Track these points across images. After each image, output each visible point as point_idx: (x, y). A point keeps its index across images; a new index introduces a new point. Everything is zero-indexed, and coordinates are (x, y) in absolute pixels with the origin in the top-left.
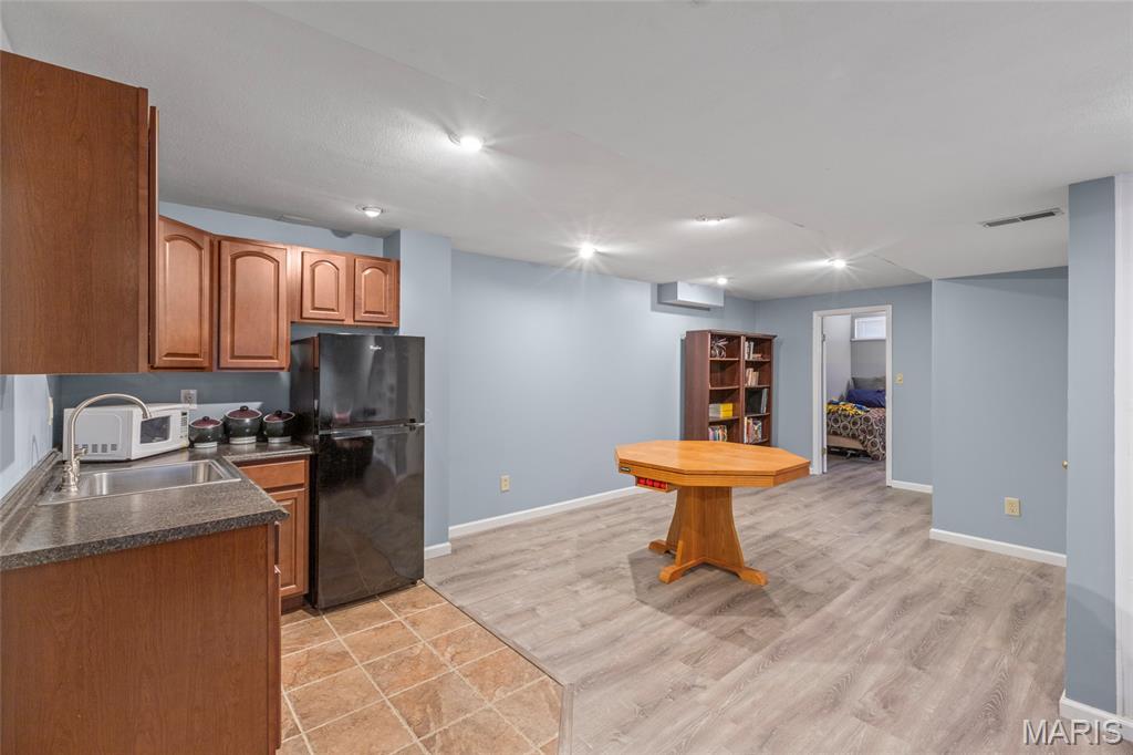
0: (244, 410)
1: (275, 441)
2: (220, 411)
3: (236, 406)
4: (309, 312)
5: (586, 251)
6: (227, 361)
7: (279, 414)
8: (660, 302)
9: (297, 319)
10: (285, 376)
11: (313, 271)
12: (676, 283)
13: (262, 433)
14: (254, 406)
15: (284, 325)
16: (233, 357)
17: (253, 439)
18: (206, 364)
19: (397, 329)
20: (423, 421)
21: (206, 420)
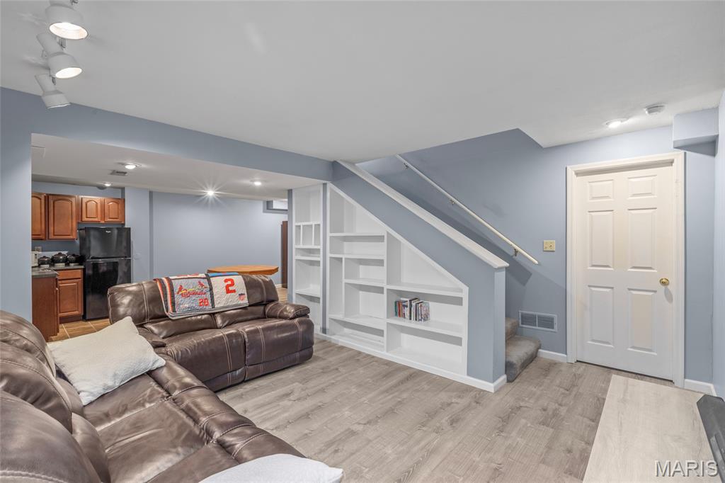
0: (60, 254)
1: (72, 265)
2: (50, 254)
3: (57, 253)
4: (85, 219)
5: (210, 193)
6: (51, 236)
7: (74, 255)
8: (268, 209)
9: (80, 221)
10: (78, 242)
11: (86, 205)
12: (272, 201)
13: (67, 261)
14: (65, 253)
15: (74, 224)
16: (54, 235)
17: (64, 264)
18: (44, 238)
19: (124, 224)
20: (130, 257)
21: (44, 257)
